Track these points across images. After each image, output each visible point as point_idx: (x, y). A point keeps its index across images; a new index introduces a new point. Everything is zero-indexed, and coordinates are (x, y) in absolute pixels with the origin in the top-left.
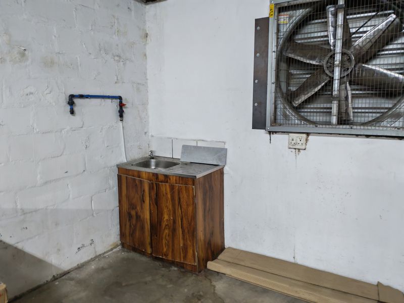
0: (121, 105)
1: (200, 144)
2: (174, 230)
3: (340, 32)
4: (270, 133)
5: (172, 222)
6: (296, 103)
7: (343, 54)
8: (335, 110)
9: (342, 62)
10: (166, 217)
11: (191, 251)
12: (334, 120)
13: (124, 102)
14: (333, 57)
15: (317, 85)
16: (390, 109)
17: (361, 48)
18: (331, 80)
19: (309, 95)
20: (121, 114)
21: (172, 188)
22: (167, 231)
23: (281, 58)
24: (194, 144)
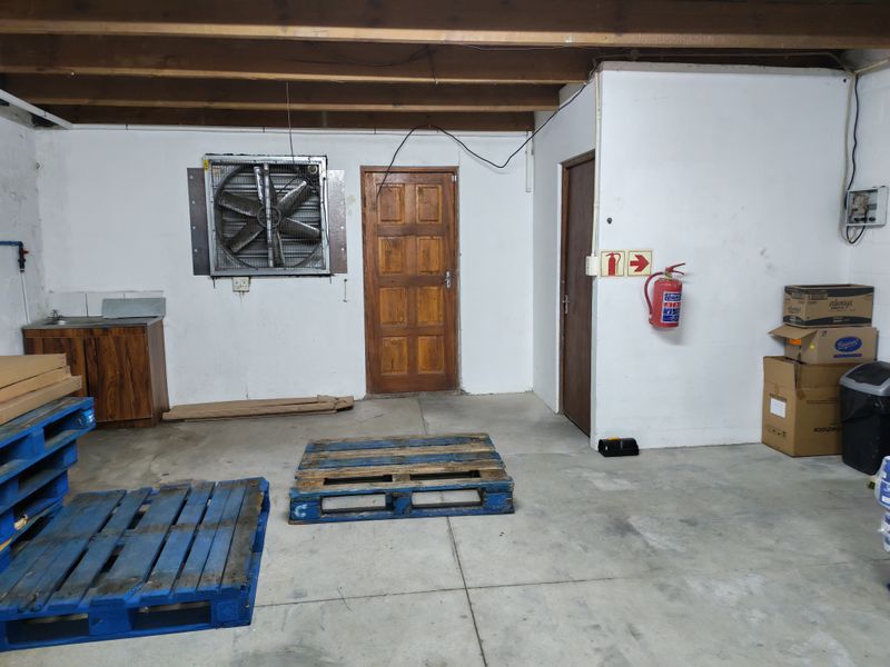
0: (22, 253)
1: (128, 296)
2: (122, 387)
3: (267, 191)
4: (213, 277)
5: (118, 377)
6: (236, 249)
7: (271, 209)
8: (271, 255)
9: (271, 215)
10: (110, 374)
11: (145, 404)
12: (271, 263)
13: (26, 248)
14: (264, 210)
15: (252, 234)
16: (310, 254)
17: (285, 205)
18: (265, 229)
19: (246, 243)
20: (22, 263)
21: (117, 340)
22: (111, 389)
23: (219, 209)
24: (120, 296)
